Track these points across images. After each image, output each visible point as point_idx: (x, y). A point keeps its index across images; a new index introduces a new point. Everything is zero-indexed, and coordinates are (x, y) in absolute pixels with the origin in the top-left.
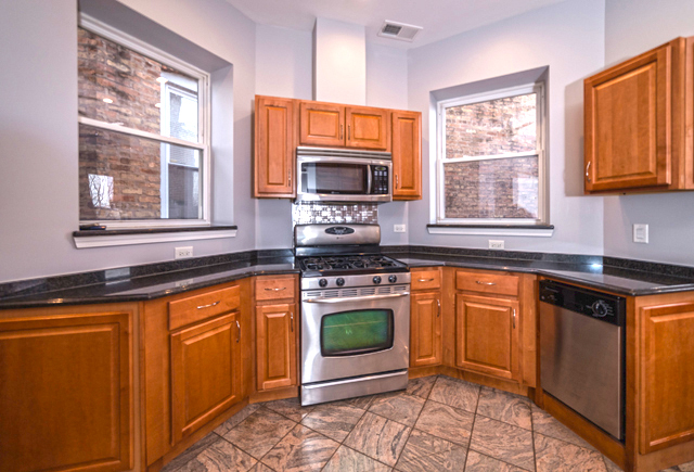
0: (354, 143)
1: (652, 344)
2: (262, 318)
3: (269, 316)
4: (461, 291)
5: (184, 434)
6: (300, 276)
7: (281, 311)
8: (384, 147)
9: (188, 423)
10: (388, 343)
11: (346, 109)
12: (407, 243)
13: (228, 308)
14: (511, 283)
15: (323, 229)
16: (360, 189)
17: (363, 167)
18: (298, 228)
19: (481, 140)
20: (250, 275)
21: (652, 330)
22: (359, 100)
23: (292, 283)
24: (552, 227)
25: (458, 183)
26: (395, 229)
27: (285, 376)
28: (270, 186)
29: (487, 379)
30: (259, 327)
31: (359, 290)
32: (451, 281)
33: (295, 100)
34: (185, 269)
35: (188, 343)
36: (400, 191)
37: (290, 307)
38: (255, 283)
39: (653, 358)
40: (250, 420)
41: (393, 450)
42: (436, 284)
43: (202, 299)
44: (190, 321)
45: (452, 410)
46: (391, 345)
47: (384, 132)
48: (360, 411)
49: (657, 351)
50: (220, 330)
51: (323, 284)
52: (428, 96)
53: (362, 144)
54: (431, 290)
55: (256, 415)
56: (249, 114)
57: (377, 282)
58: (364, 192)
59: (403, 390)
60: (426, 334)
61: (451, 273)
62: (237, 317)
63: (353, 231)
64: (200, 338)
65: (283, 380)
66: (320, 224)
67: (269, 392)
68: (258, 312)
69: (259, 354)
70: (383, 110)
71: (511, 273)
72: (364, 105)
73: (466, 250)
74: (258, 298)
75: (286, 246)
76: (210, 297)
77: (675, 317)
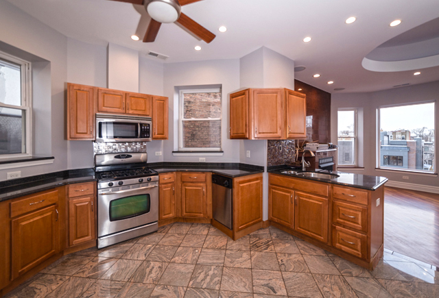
0: (131, 112)
1: (240, 194)
2: (73, 206)
3: (77, 205)
4: (183, 182)
5: (20, 273)
6: (98, 182)
7: (86, 201)
8: (148, 114)
9: (22, 267)
10: (148, 210)
11: (126, 94)
12: (163, 161)
13: (50, 203)
14: (202, 176)
15: (113, 156)
16: (134, 135)
17: (136, 124)
18: (97, 157)
19: (210, 105)
20: (65, 184)
21: (240, 188)
22: (134, 89)
23: (93, 186)
24: (222, 152)
25: (198, 127)
26: (156, 154)
27: (87, 236)
28: (78, 135)
29: (195, 219)
30: (70, 211)
31: (131, 186)
32: (179, 178)
33: (95, 87)
34: (15, 185)
35: (23, 223)
36: (156, 136)
37: (91, 199)
38: (68, 188)
39: (240, 198)
40: (64, 262)
41: (145, 255)
42: (172, 180)
43: (33, 199)
44: (24, 212)
45: (177, 235)
46: (149, 211)
47: (148, 106)
48: (131, 244)
49: (242, 196)
50: (45, 215)
51: (111, 185)
52: (173, 88)
53: (135, 112)
54: (170, 183)
55: (69, 259)
56: (63, 90)
57: (141, 182)
58: (136, 137)
59: (156, 232)
60: (167, 204)
61: (179, 174)
62: (56, 207)
63: (131, 156)
64: (31, 221)
65: (86, 238)
66: (112, 153)
67: (77, 246)
68: (70, 204)
69: (71, 226)
70: (147, 95)
71: (203, 172)
72: (137, 92)
73: (189, 163)
74: (70, 196)
75: (89, 166)
76: (39, 198)
77: (248, 184)
